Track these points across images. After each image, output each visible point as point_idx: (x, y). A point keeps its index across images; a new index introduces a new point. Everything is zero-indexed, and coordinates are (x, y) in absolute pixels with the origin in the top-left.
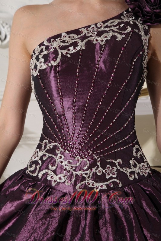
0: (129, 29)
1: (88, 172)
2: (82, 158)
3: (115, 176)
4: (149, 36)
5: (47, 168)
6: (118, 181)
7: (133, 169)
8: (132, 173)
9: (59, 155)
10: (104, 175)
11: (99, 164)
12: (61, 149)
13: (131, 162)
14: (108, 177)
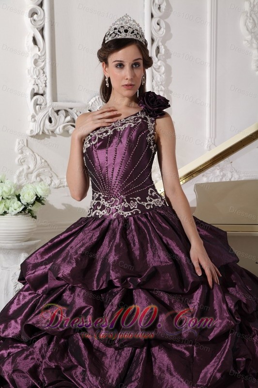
0: (140, 120)
1: (119, 206)
2: (114, 198)
3: (136, 207)
4: (154, 124)
5: (97, 209)
6: (138, 210)
7: (149, 203)
8: (147, 205)
9: (102, 199)
10: (129, 207)
11: (125, 200)
12: (103, 196)
13: (148, 198)
14: (132, 208)
